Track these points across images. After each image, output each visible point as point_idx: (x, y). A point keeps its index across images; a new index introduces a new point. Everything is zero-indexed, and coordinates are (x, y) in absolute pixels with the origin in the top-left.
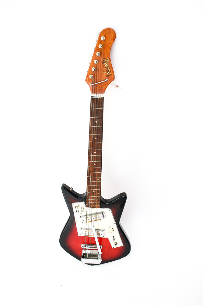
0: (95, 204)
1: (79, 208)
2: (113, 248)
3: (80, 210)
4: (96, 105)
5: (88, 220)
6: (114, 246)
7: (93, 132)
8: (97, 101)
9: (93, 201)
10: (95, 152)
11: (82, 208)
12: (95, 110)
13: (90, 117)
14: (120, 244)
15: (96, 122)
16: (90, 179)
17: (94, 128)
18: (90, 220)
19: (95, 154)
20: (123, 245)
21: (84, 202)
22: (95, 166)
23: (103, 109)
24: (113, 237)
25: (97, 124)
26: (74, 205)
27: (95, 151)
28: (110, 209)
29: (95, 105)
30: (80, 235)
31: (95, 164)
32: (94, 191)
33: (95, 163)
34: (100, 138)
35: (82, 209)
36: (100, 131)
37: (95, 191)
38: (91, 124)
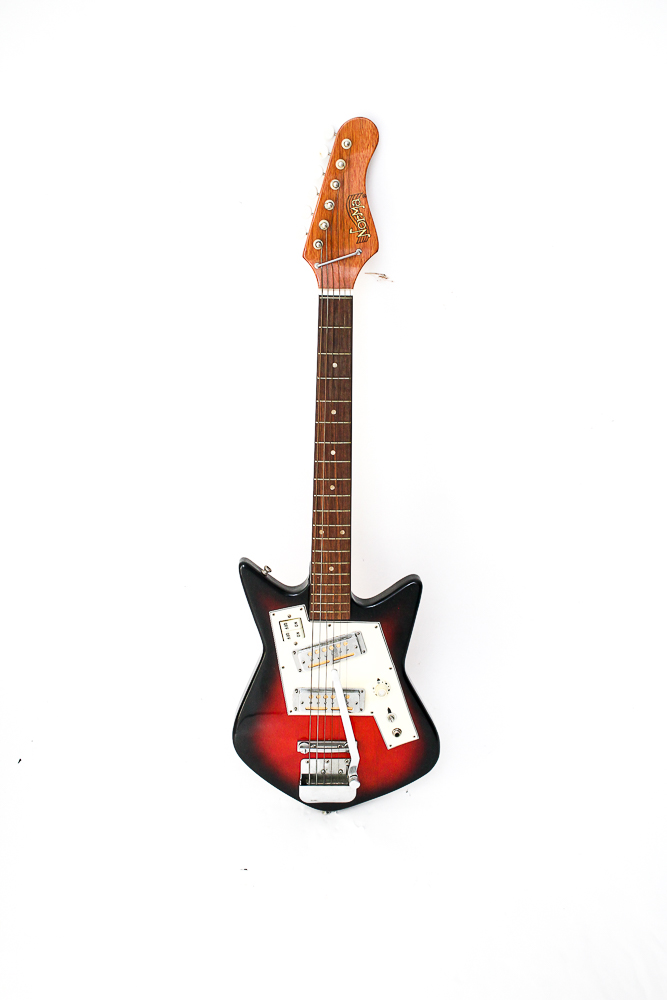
0: (336, 608)
1: (291, 624)
2: (389, 748)
3: (292, 630)
4: (334, 319)
5: (316, 662)
6: (391, 742)
7: (328, 393)
8: (335, 309)
9: (329, 599)
10: (333, 453)
11: (299, 623)
12: (331, 333)
13: (318, 351)
14: (410, 734)
15: (335, 365)
16: (322, 532)
17: (330, 383)
18: (323, 660)
19: (332, 458)
20: (417, 738)
21: (302, 606)
22: (333, 492)
23: (351, 330)
24: (389, 711)
25: (336, 373)
26: (277, 617)
27: (333, 447)
28: (377, 624)
29: (332, 318)
30: (294, 713)
31: (332, 488)
32: (332, 569)
33: (333, 483)
34: (346, 412)
35: (299, 629)
36: (346, 389)
37: (336, 567)
38: (320, 373)
